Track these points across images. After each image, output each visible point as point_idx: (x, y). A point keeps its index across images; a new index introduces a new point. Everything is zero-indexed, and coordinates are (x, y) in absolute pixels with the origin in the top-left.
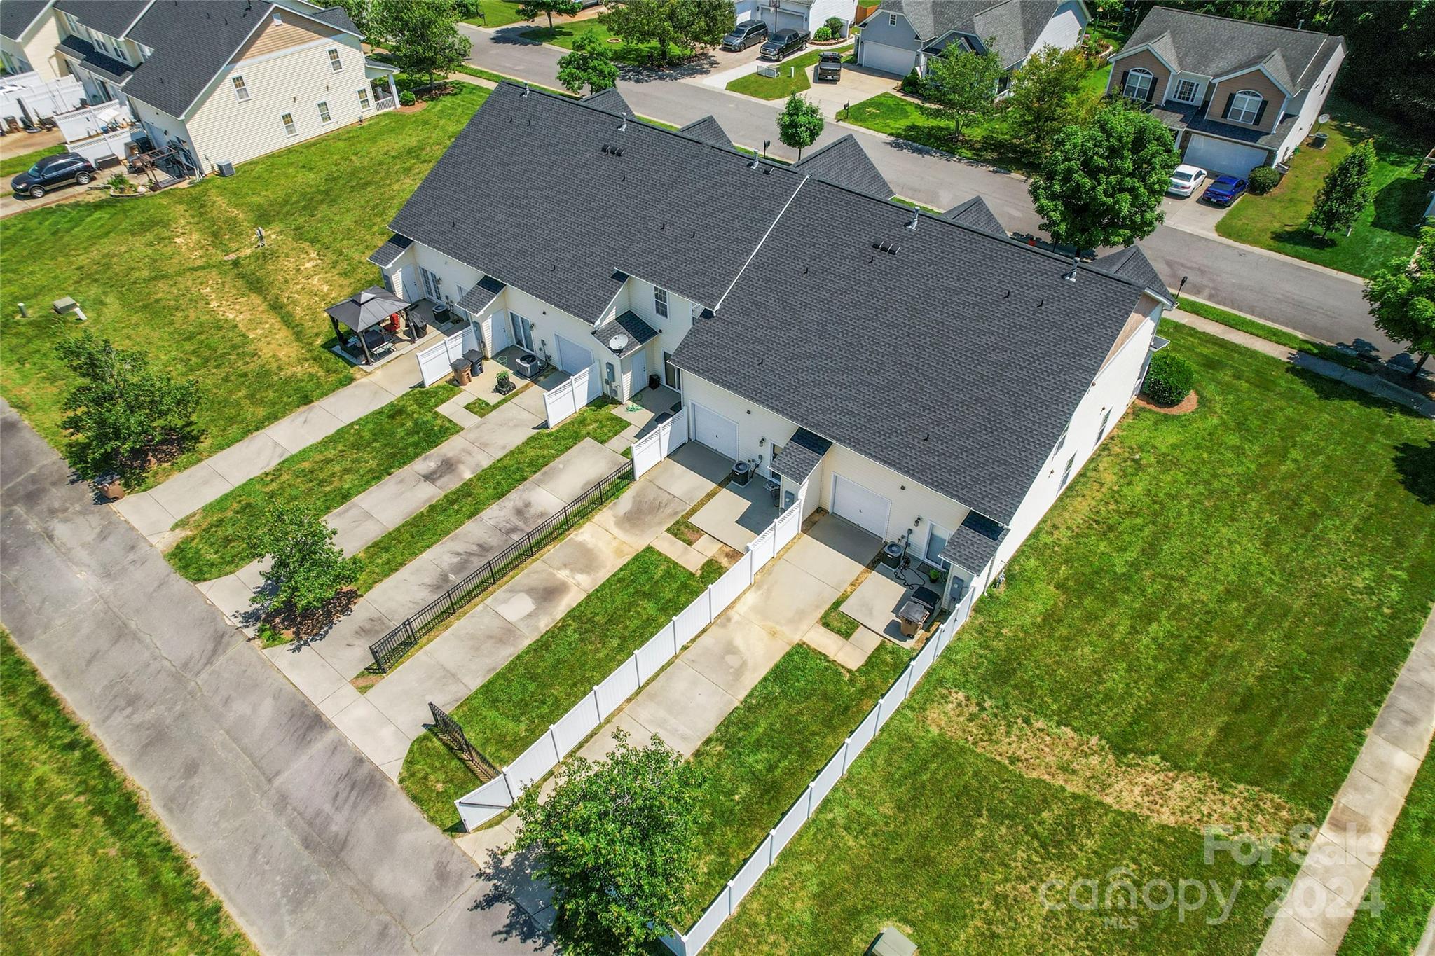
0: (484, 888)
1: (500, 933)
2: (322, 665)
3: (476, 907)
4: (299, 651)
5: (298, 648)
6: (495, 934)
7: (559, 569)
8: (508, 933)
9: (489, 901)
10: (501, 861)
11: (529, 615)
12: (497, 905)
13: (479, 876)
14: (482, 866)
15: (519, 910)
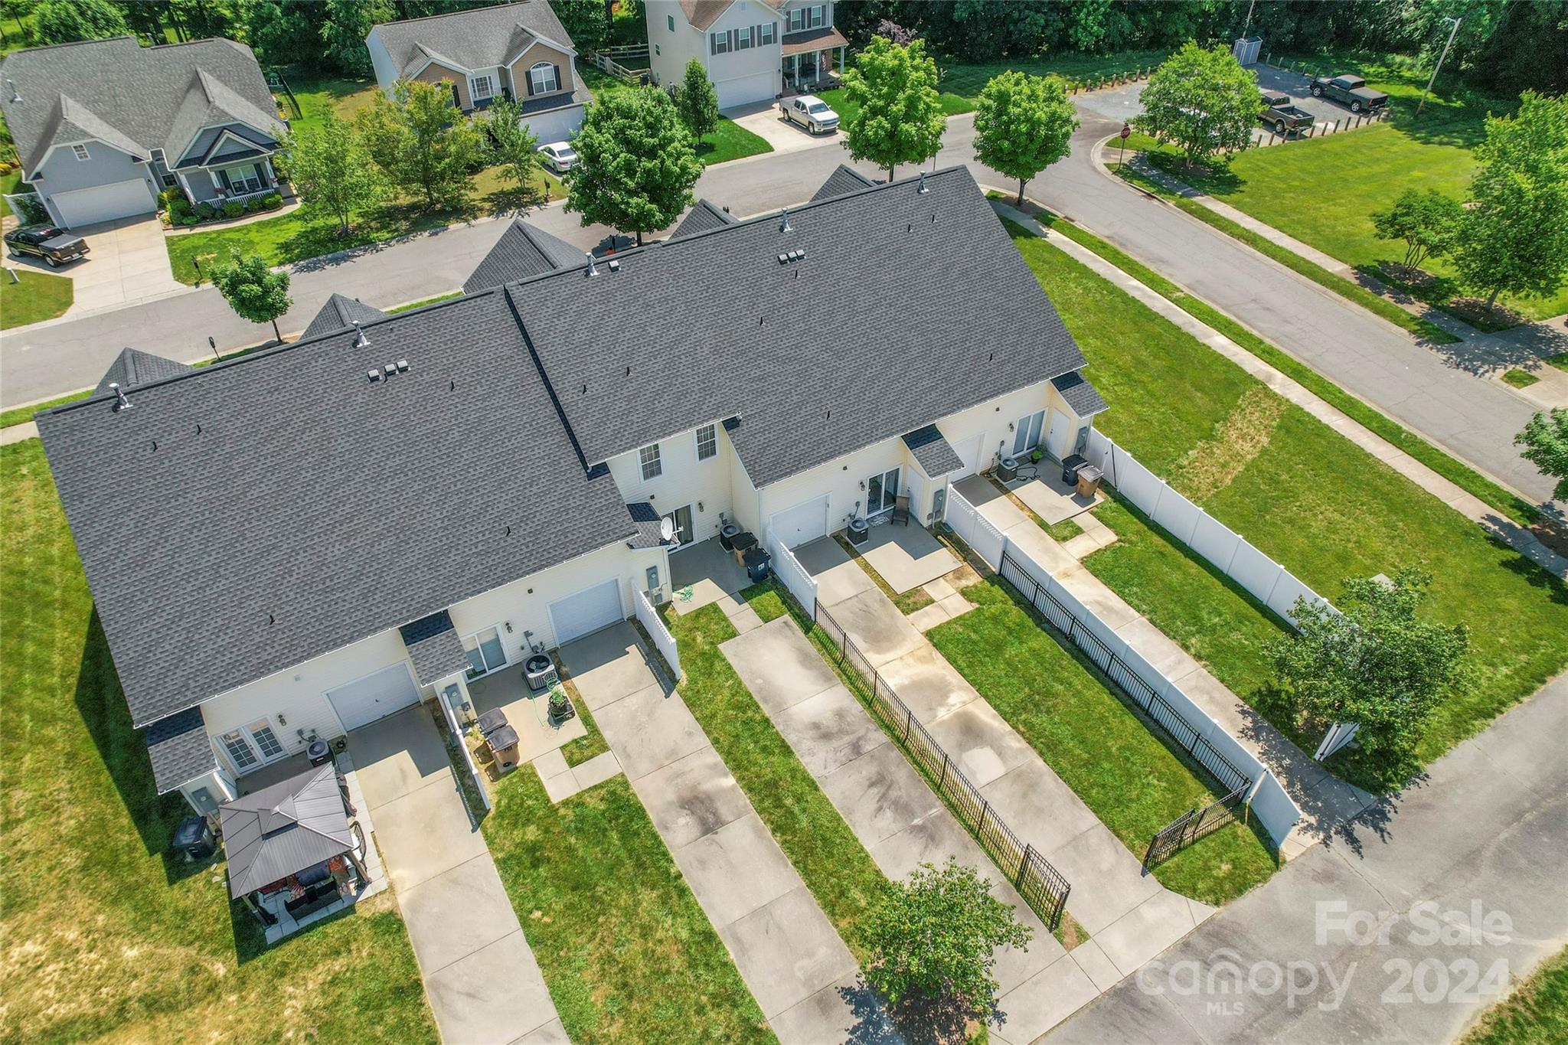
0: (1338, 843)
1: (1382, 836)
2: (1036, 984)
3: (1360, 853)
4: (1004, 1014)
5: (1000, 1017)
6: (1384, 840)
7: (935, 716)
8: (1382, 831)
9: (1352, 840)
10: (1310, 825)
11: (1000, 754)
12: (1355, 834)
13: (1327, 845)
14: (1316, 841)
15: (1359, 817)
